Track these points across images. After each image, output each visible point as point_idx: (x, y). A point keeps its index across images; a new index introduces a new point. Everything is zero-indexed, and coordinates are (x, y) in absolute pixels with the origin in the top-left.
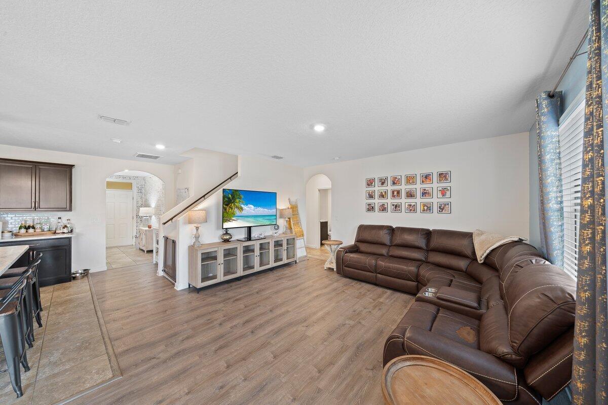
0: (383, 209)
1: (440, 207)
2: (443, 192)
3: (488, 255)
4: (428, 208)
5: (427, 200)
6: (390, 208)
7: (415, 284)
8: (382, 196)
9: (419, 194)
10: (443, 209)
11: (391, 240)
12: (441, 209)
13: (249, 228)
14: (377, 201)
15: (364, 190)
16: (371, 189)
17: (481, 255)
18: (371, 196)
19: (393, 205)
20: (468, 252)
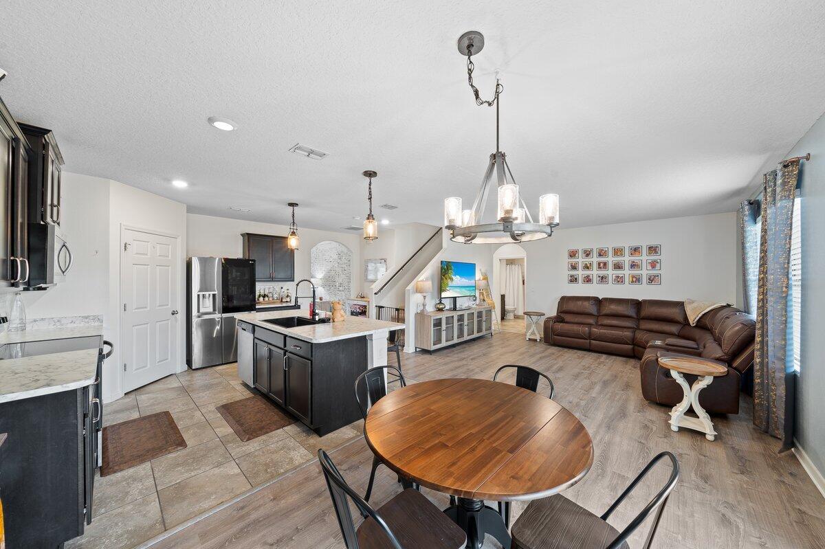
0: (588, 280)
1: (649, 279)
2: (653, 265)
3: (700, 318)
4: (637, 280)
5: (636, 272)
6: (595, 279)
7: (631, 347)
8: (586, 267)
9: (627, 266)
10: (652, 281)
11: (599, 310)
12: (651, 280)
13: (455, 299)
14: (581, 273)
15: (566, 261)
16: (573, 260)
17: (693, 319)
18: (574, 267)
19: (599, 277)
20: (680, 318)
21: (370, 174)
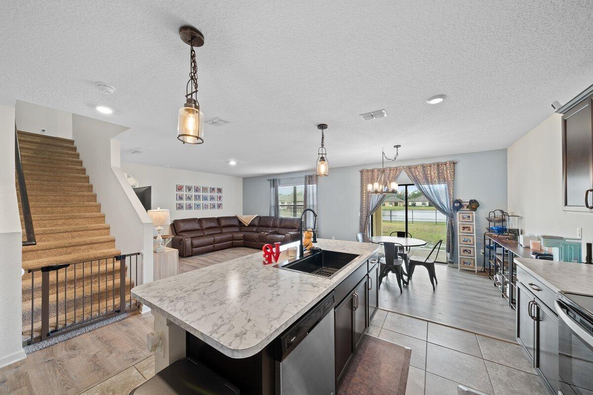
0: (190, 207)
2: (219, 198)
4: (213, 206)
5: (213, 202)
6: (194, 206)
8: (188, 198)
9: (209, 198)
10: (219, 207)
14: (184, 202)
16: (180, 193)
17: (247, 223)
18: (180, 198)
19: (196, 205)
21: (322, 127)
